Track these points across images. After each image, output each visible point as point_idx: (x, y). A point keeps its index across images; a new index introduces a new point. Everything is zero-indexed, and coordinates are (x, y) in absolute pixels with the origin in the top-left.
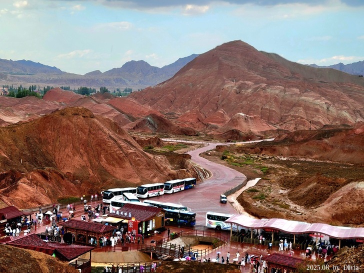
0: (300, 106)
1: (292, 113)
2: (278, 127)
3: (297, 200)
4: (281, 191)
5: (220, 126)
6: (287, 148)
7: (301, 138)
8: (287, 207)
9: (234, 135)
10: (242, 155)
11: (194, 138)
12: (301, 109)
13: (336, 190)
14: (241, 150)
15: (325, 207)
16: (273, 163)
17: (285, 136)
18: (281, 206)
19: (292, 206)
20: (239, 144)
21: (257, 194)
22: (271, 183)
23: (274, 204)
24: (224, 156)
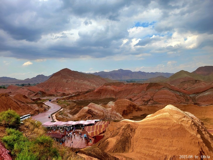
1: (81, 87)
2: (77, 91)
3: (71, 113)
5: (61, 92)
7: (81, 94)
8: (67, 116)
9: (64, 94)
10: (63, 101)
11: (52, 96)
13: (81, 109)
14: (63, 99)
15: (77, 115)
16: (71, 102)
17: (77, 93)
19: (69, 115)
20: (64, 97)
21: (61, 113)
22: (67, 109)
23: (64, 115)
24: (58, 101)
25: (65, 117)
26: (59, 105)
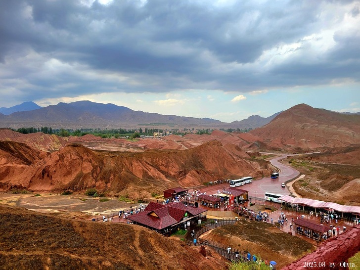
0: (337, 134)
2: (324, 145)
3: (324, 187)
4: (317, 182)
5: (292, 145)
6: (326, 157)
7: (335, 152)
8: (318, 190)
9: (299, 150)
10: (301, 161)
11: (278, 152)
12: (338, 136)
13: (347, 182)
14: (300, 158)
15: (340, 192)
16: (317, 165)
17: (326, 151)
18: (315, 190)
19: (321, 190)
20: (300, 155)
21: (303, 183)
22: (312, 177)
23: (311, 189)
24: (290, 161)
25: (313, 191)
26: (294, 168)
